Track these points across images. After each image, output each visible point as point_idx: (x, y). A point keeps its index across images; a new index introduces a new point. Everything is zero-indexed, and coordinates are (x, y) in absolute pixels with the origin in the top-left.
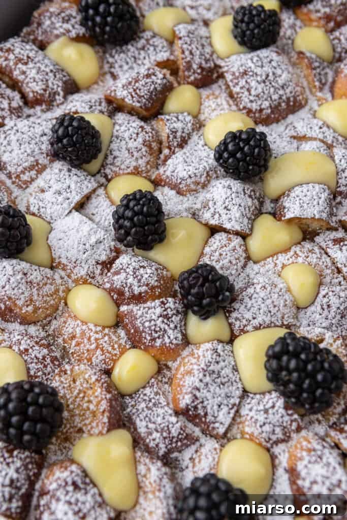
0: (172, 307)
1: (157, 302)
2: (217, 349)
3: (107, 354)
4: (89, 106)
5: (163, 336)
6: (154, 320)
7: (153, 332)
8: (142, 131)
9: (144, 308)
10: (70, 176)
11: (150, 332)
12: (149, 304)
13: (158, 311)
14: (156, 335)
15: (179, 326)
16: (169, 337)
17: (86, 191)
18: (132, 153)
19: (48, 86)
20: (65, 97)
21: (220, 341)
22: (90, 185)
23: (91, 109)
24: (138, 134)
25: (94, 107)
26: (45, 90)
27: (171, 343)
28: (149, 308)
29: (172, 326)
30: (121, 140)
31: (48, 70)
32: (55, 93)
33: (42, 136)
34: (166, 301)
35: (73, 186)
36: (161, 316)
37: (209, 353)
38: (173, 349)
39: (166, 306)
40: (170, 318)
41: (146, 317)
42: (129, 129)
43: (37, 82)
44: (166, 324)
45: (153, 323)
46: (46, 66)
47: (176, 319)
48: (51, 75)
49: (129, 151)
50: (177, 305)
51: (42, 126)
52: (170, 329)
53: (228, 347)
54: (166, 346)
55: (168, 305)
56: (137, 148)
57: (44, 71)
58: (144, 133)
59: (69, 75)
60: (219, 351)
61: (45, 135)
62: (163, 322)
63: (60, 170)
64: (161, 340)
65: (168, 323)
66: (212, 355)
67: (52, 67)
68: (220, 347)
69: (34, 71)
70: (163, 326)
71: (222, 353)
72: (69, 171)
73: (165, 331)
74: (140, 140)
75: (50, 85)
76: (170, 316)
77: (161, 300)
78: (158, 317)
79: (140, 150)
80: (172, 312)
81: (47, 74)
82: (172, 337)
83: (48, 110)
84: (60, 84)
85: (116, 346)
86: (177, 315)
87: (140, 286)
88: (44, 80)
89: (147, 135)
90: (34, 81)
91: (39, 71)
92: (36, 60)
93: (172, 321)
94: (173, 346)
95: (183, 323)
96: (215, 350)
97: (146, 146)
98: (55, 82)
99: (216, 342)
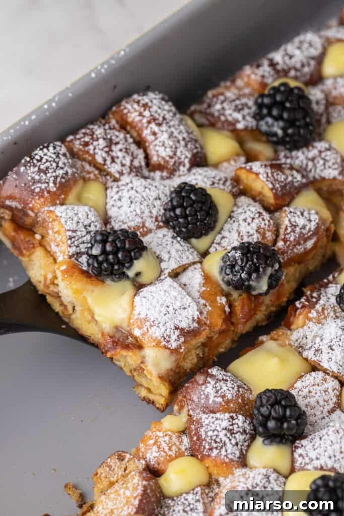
0: (240, 424)
1: (227, 415)
2: (269, 476)
3: (162, 453)
4: (211, 183)
5: (221, 448)
6: (218, 431)
7: (213, 441)
8: (259, 216)
9: (213, 417)
10: (173, 242)
11: (210, 441)
12: (218, 415)
13: (225, 424)
14: (215, 445)
15: (240, 443)
16: (226, 451)
17: (185, 261)
18: (242, 236)
19: (175, 154)
20: (189, 170)
21: (275, 471)
22: (191, 257)
23: (213, 186)
24: (253, 219)
25: (216, 185)
26: (171, 157)
27: (226, 456)
28: (217, 419)
29: (233, 441)
30: (234, 221)
31: (180, 138)
32: (180, 163)
33: (156, 199)
34: (235, 417)
35: (173, 252)
36: (226, 429)
37: (260, 477)
38: (226, 463)
39: (234, 422)
40: (234, 433)
41: (211, 426)
42: (245, 212)
43: (166, 148)
44: (229, 438)
45: (216, 433)
46: (180, 132)
47: (240, 437)
48: (182, 143)
49: (239, 233)
50: (246, 425)
51: (158, 189)
52: (231, 443)
53: (282, 479)
54: (220, 458)
55: (236, 421)
56: (248, 232)
57: (176, 137)
58: (261, 219)
59: (202, 148)
60: (270, 478)
61: (160, 199)
62: (226, 435)
63: (164, 236)
64: (218, 451)
65: (231, 437)
66: (263, 479)
67: (185, 135)
68: (273, 476)
69: (166, 136)
70: (224, 439)
71: (272, 481)
72: (173, 237)
73: (225, 444)
74: (254, 225)
75: (178, 154)
76: (235, 432)
77: (231, 414)
78: (223, 429)
79: (252, 235)
80: (238, 429)
81: (179, 141)
82: (229, 451)
83: (168, 178)
84: (189, 156)
85: (174, 448)
86: (242, 434)
87: (215, 397)
88: (174, 147)
89: (263, 223)
90: (163, 145)
91: (171, 135)
92: (172, 123)
93: (235, 437)
94: (227, 460)
95: (246, 444)
96: (267, 477)
97: (259, 233)
98: (184, 152)
99: (272, 470)
